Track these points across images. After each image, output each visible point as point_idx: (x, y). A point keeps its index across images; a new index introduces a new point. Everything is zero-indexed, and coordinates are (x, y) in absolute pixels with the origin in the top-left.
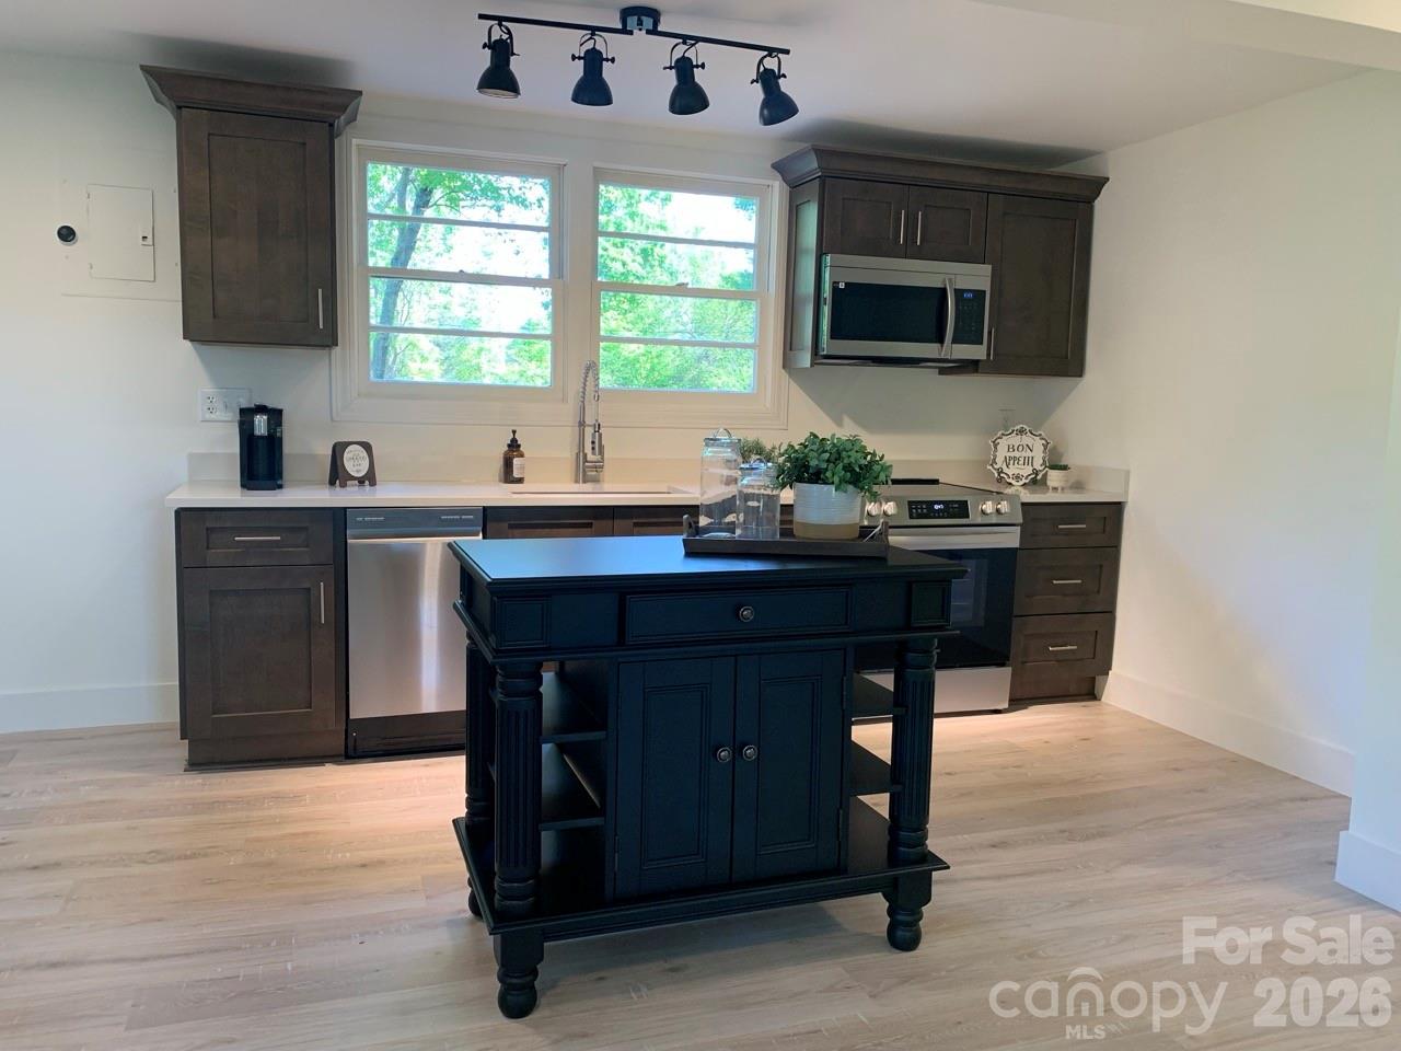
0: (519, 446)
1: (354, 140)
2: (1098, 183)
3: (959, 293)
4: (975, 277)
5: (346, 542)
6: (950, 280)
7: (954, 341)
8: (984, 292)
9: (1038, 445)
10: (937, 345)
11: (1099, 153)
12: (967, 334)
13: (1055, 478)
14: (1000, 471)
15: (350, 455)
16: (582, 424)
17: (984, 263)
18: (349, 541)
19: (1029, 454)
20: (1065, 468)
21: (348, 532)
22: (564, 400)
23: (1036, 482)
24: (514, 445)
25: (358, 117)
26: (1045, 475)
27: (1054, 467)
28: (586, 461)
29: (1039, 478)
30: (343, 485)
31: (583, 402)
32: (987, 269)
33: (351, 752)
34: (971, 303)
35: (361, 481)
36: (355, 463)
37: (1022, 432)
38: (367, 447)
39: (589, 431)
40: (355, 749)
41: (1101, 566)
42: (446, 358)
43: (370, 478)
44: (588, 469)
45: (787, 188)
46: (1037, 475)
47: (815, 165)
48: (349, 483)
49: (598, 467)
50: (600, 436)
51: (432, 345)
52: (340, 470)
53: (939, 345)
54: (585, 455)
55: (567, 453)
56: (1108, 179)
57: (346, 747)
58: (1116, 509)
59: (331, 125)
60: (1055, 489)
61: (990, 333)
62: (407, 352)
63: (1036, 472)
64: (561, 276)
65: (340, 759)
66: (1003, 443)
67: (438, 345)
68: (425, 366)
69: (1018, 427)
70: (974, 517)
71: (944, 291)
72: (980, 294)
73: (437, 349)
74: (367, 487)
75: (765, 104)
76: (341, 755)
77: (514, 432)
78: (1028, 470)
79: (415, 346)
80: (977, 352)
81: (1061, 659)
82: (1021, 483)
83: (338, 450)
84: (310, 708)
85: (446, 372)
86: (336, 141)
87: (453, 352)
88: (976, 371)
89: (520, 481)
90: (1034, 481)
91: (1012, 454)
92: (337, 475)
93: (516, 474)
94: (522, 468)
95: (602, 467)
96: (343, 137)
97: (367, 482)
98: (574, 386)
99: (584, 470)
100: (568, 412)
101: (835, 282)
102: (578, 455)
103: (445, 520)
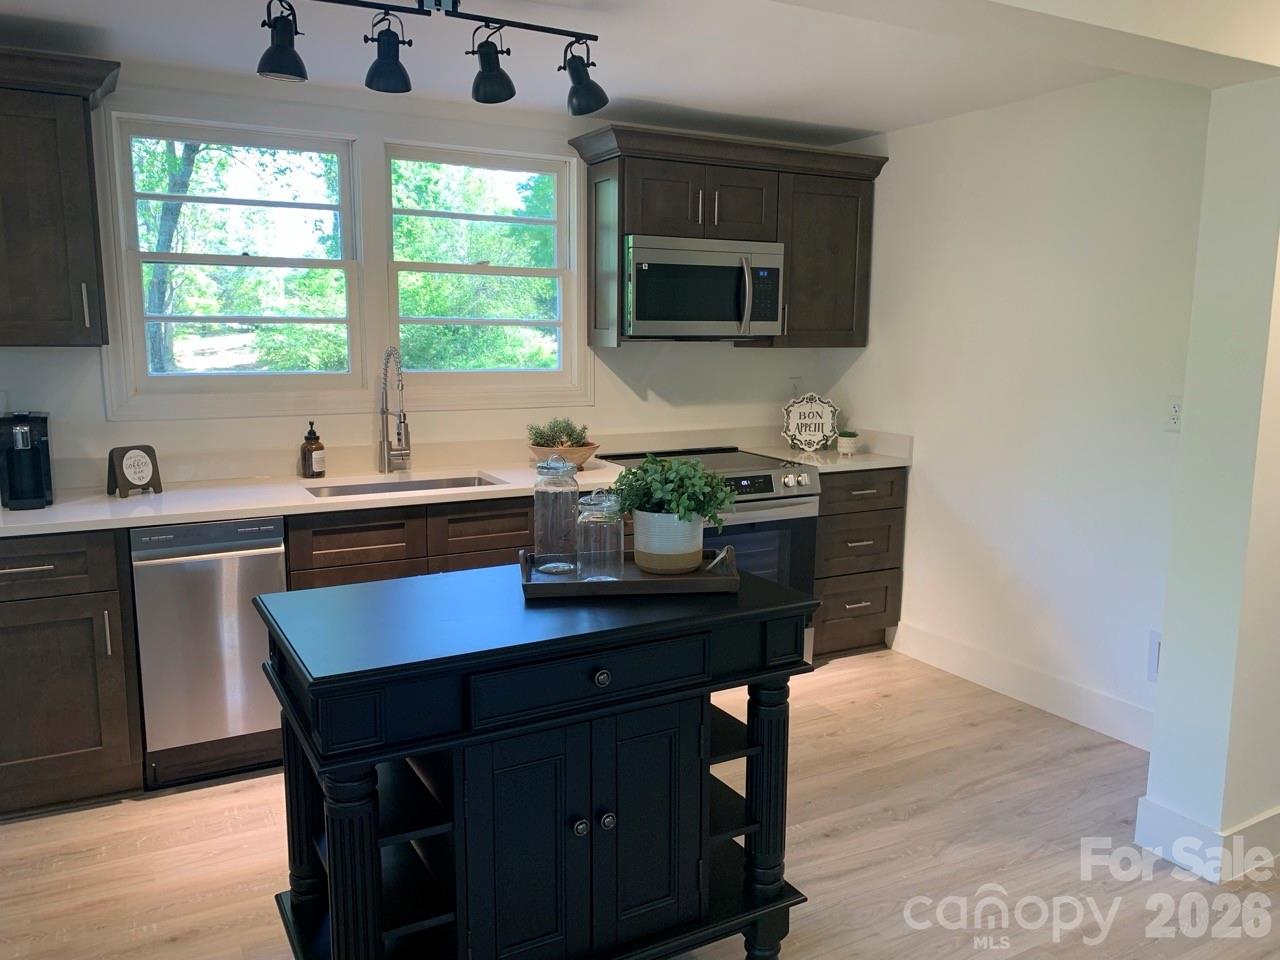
0: (318, 438)
1: (114, 114)
2: (878, 164)
3: (755, 271)
4: (768, 255)
5: (131, 564)
6: (746, 259)
7: (752, 320)
8: (778, 269)
9: (827, 411)
10: (734, 324)
11: (877, 133)
12: (764, 312)
13: (845, 444)
14: (793, 438)
15: (131, 462)
16: (385, 412)
17: (776, 242)
18: (134, 563)
19: (819, 420)
20: (852, 435)
21: (133, 554)
22: (364, 386)
23: (827, 448)
24: (312, 438)
25: (118, 88)
26: (835, 441)
27: (844, 434)
28: (390, 449)
29: (829, 443)
30: (124, 495)
31: (385, 389)
32: (779, 247)
33: (150, 782)
34: (766, 280)
35: (145, 488)
36: (136, 469)
37: (811, 399)
38: (149, 451)
39: (393, 422)
40: (156, 780)
41: (890, 527)
42: (224, 291)
43: (155, 485)
44: (394, 455)
45: (584, 166)
46: (827, 441)
47: (614, 144)
48: (130, 492)
49: (405, 456)
50: (406, 426)
51: (209, 280)
52: (119, 479)
53: (738, 323)
54: (390, 444)
55: (369, 441)
56: (887, 159)
57: (145, 779)
58: (902, 473)
59: (86, 99)
60: (845, 455)
61: (784, 309)
62: (184, 287)
63: (826, 438)
64: (354, 257)
65: (139, 792)
66: (795, 411)
67: (215, 279)
68: (203, 301)
69: (808, 395)
70: (778, 491)
71: (741, 269)
72: (774, 272)
73: (214, 283)
74: (153, 496)
75: (574, 93)
76: (140, 789)
77: (311, 424)
78: (818, 437)
79: (191, 281)
80: (772, 328)
81: (858, 616)
82: (813, 448)
83: (116, 457)
84: (101, 745)
85: (225, 306)
86: (92, 113)
87: (230, 286)
88: (771, 346)
89: (320, 475)
90: (825, 447)
91: (804, 422)
92: (116, 484)
93: (316, 468)
94: (322, 460)
95: (408, 455)
96: (101, 109)
97: (151, 489)
98: (374, 371)
99: (389, 459)
100: (369, 397)
101: (638, 264)
102: (381, 443)
103: (242, 533)
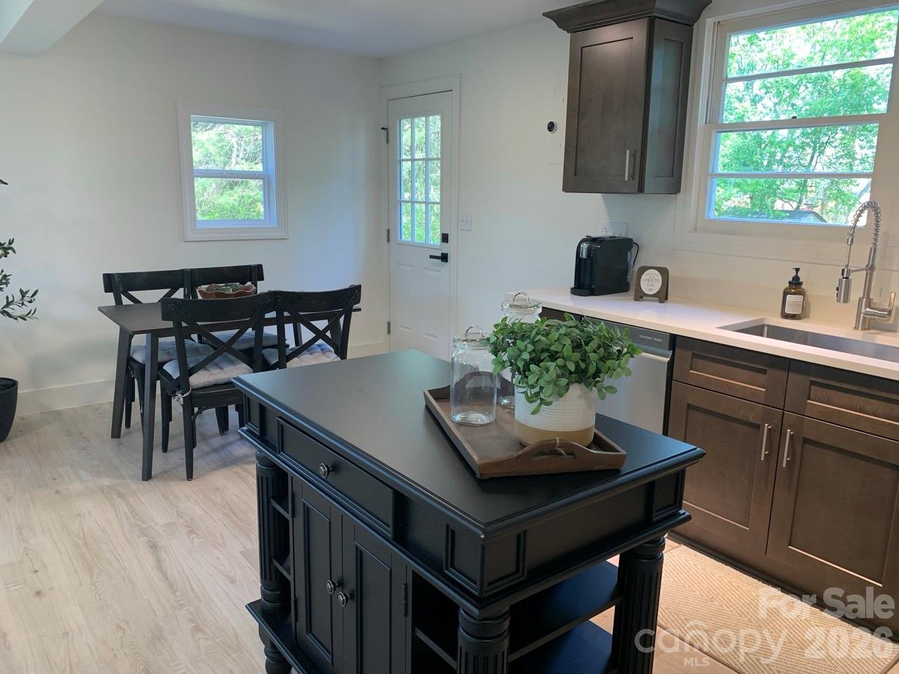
1: (709, 20)
15: (647, 277)
24: (796, 283)
35: (653, 297)
36: (649, 283)
43: (660, 297)
44: (869, 313)
52: (637, 288)
54: (870, 301)
77: (797, 270)
96: (701, 19)
97: (657, 299)
99: (864, 317)
102: (860, 299)
103: (641, 339)
